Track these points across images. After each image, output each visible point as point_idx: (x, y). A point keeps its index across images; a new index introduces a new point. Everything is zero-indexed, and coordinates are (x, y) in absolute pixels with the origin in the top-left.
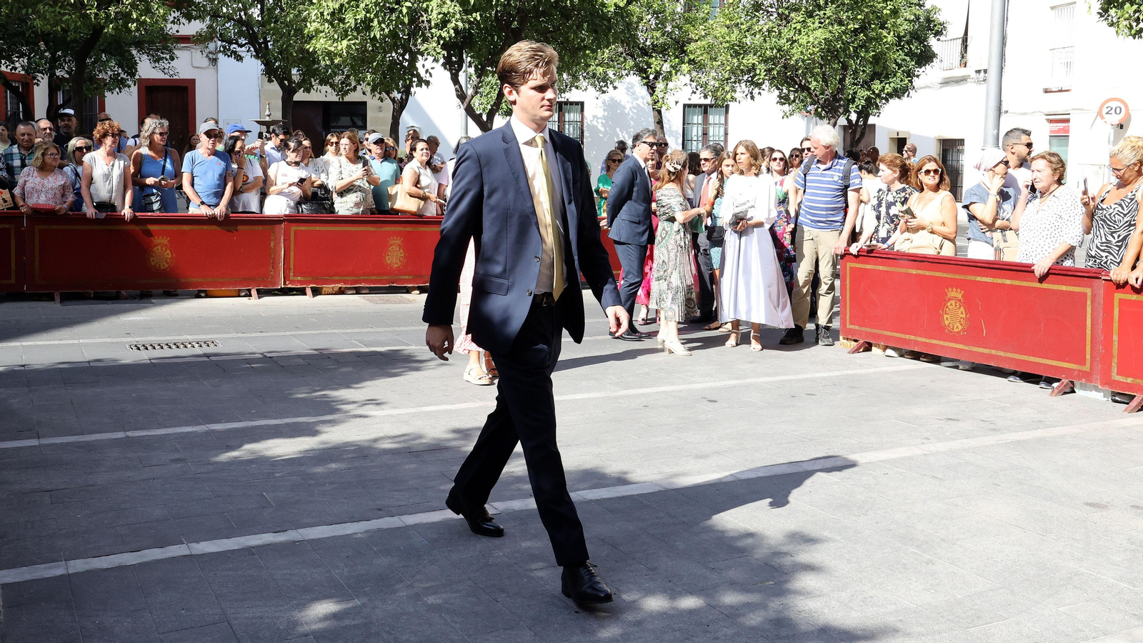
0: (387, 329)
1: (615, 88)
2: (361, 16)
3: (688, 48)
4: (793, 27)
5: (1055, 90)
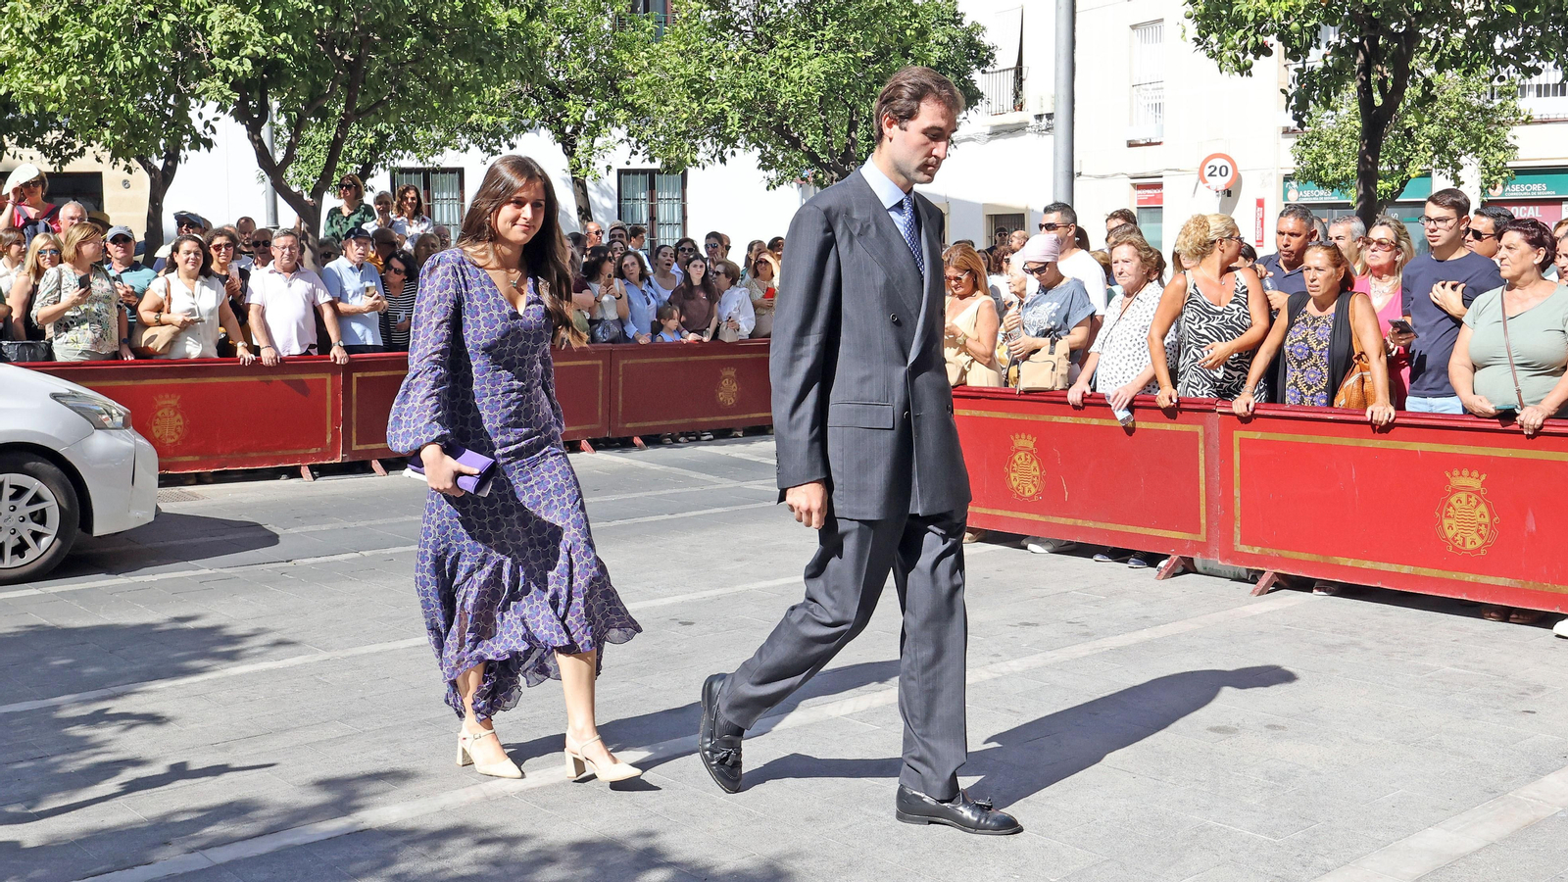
1: (512, 146)
3: (623, 85)
4: (778, 53)
5: (1142, 142)
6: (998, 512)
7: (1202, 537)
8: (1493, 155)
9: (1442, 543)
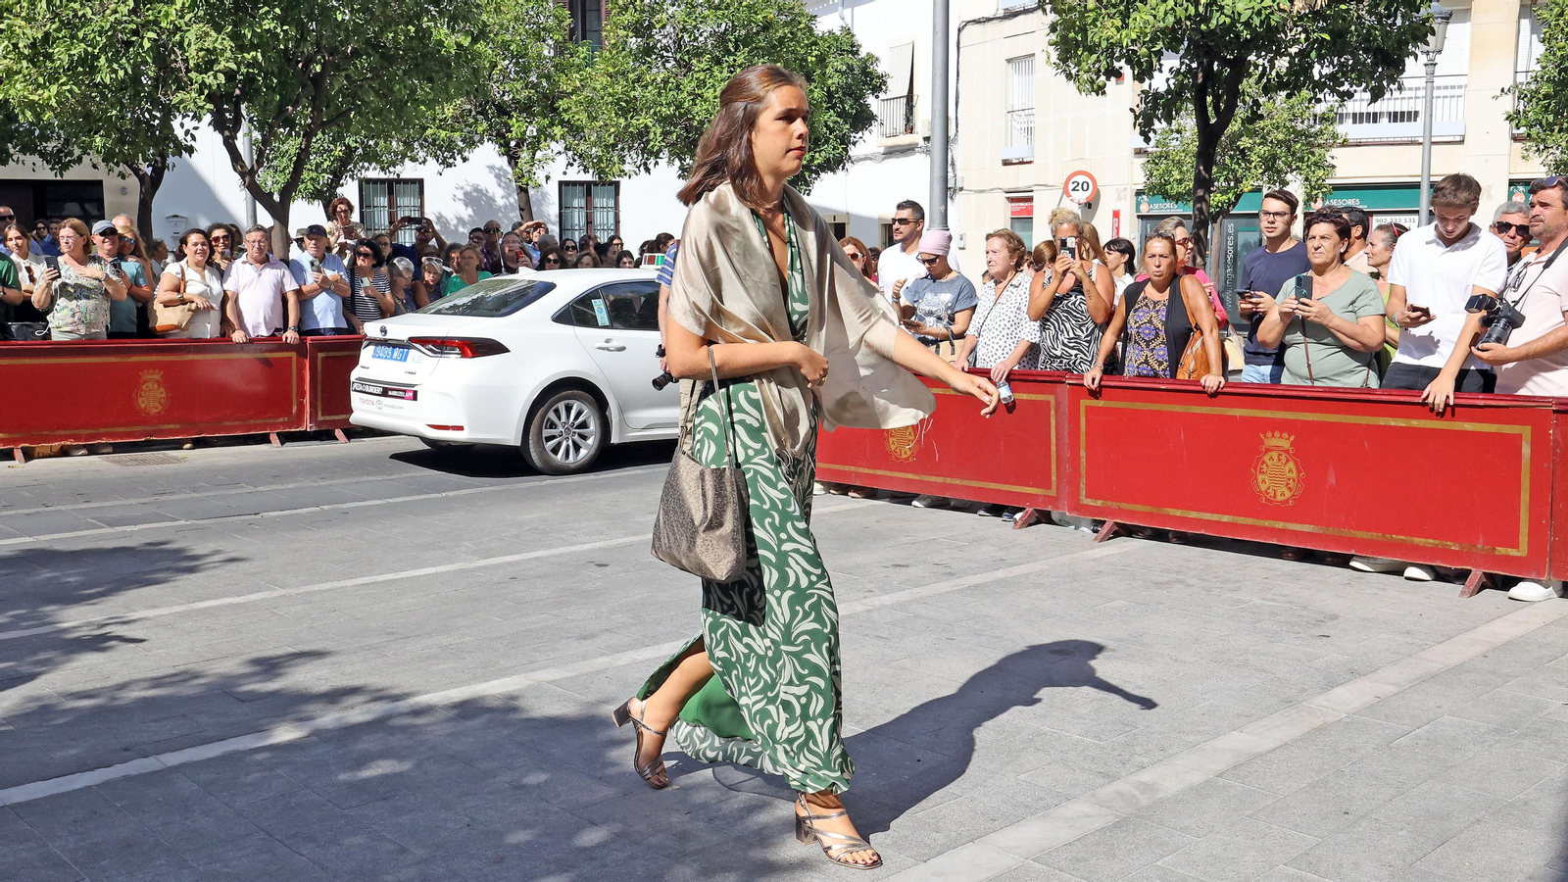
0: (144, 500)
1: (465, 160)
3: (562, 104)
4: (695, 76)
5: (1014, 161)
6: (879, 472)
7: (1053, 492)
8: (1314, 173)
9: (1256, 496)
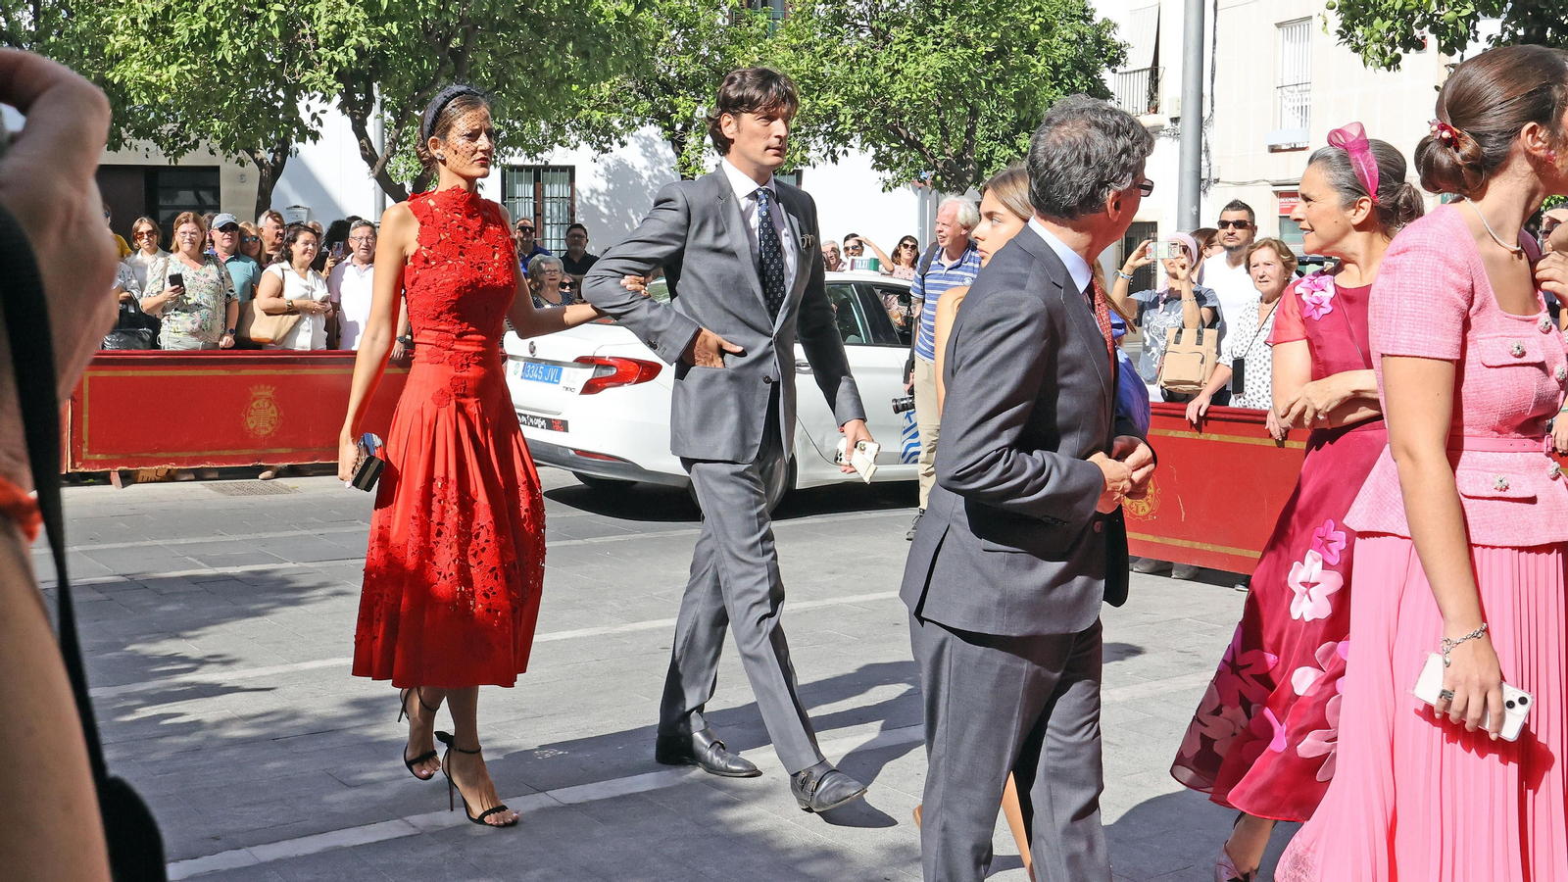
0: (249, 537)
1: (623, 144)
2: (200, 25)
4: (895, 48)
5: (1285, 147)
